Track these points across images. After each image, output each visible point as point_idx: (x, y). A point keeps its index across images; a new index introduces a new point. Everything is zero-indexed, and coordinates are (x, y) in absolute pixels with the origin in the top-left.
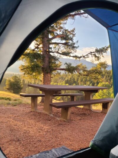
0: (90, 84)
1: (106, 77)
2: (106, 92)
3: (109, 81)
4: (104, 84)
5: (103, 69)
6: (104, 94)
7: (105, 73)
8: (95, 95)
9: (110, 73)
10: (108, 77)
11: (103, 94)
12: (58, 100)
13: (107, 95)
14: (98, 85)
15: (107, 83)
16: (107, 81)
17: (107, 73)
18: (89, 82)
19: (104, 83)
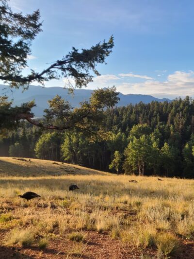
0: (118, 128)
1: (144, 115)
2: (144, 141)
3: (148, 121)
4: (141, 127)
5: (105, 109)
6: (141, 143)
7: (142, 108)
8: (127, 147)
9: (150, 108)
10: (147, 114)
11: (139, 144)
12: (66, 162)
13: (146, 146)
14: (131, 130)
15: (145, 125)
16: (145, 122)
17: (145, 108)
18: (116, 126)
19: (140, 125)
